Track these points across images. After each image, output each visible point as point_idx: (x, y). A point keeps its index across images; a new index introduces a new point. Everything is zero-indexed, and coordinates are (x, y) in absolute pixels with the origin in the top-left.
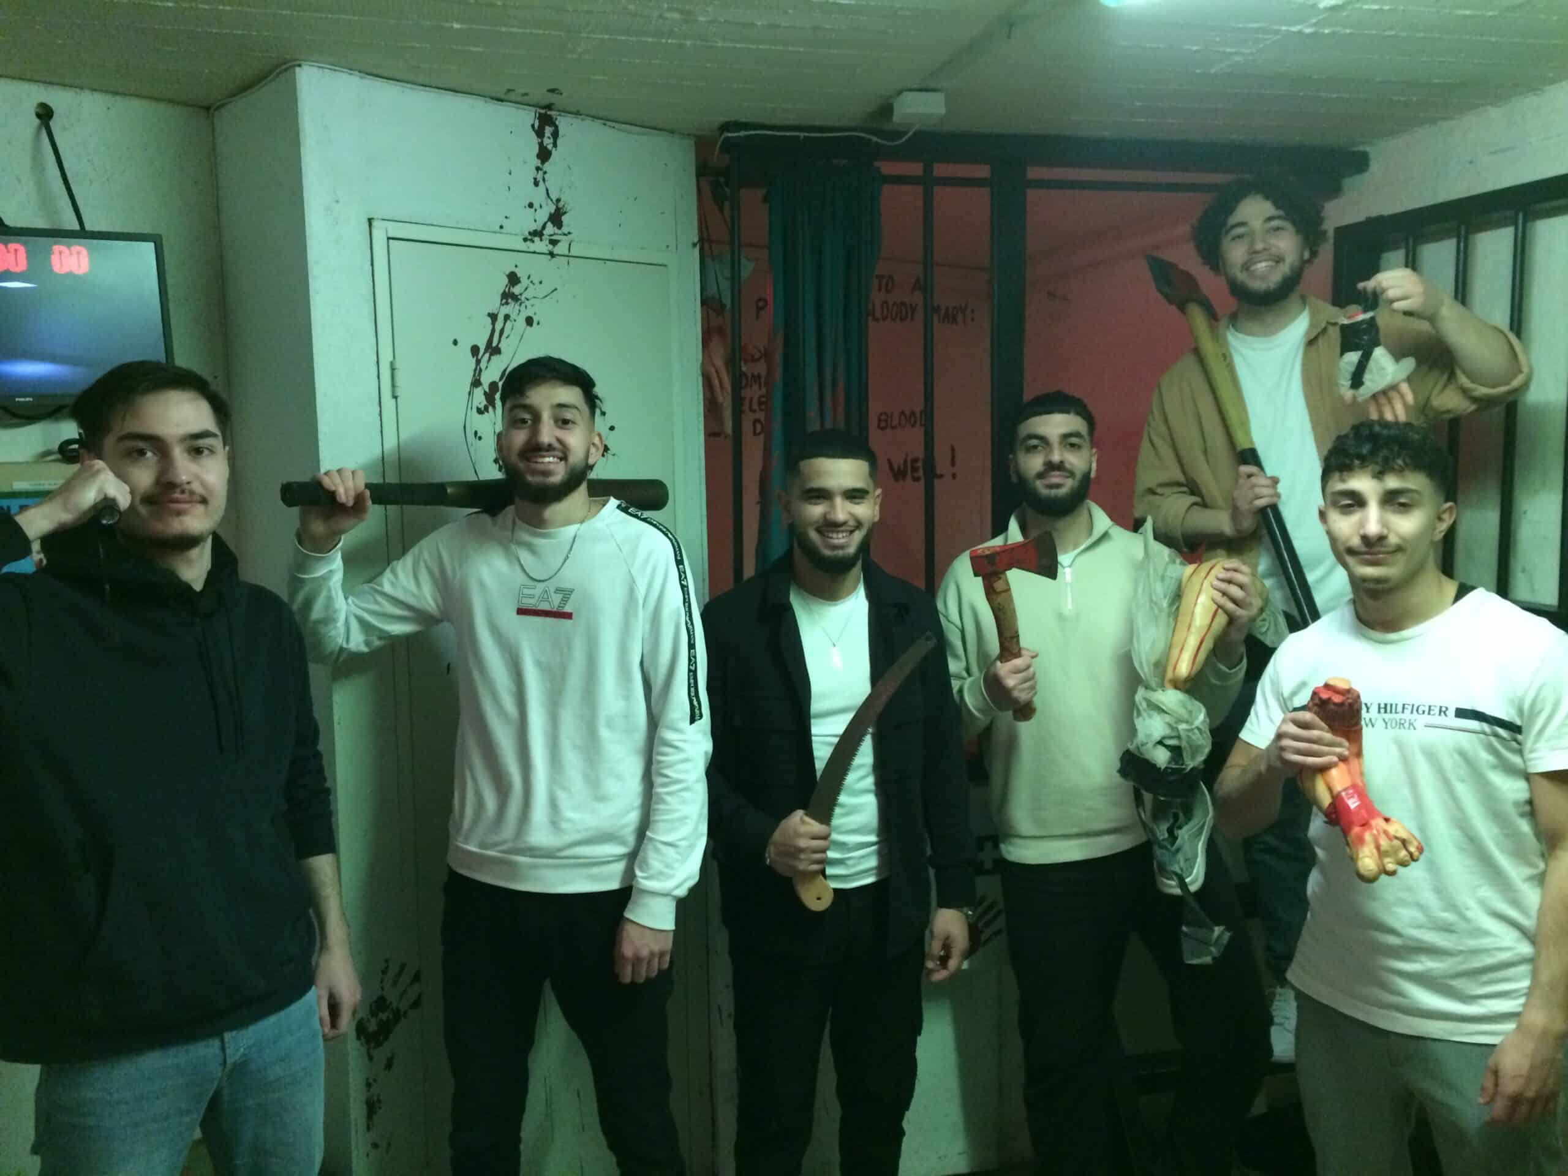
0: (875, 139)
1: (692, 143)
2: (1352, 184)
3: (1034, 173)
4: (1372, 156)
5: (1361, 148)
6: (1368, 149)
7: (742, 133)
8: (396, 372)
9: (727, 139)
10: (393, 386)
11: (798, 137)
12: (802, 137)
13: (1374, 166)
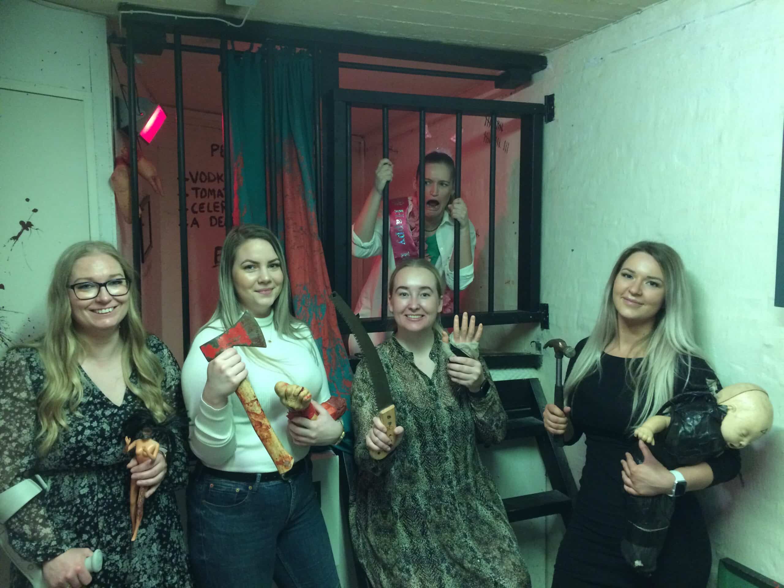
0: (229, 23)
1: (104, 19)
2: (538, 76)
3: (343, 57)
4: (548, 59)
5: (542, 55)
6: (547, 55)
7: (132, 12)
9: (123, 14)
11: (174, 17)
12: (176, 18)
13: (550, 66)
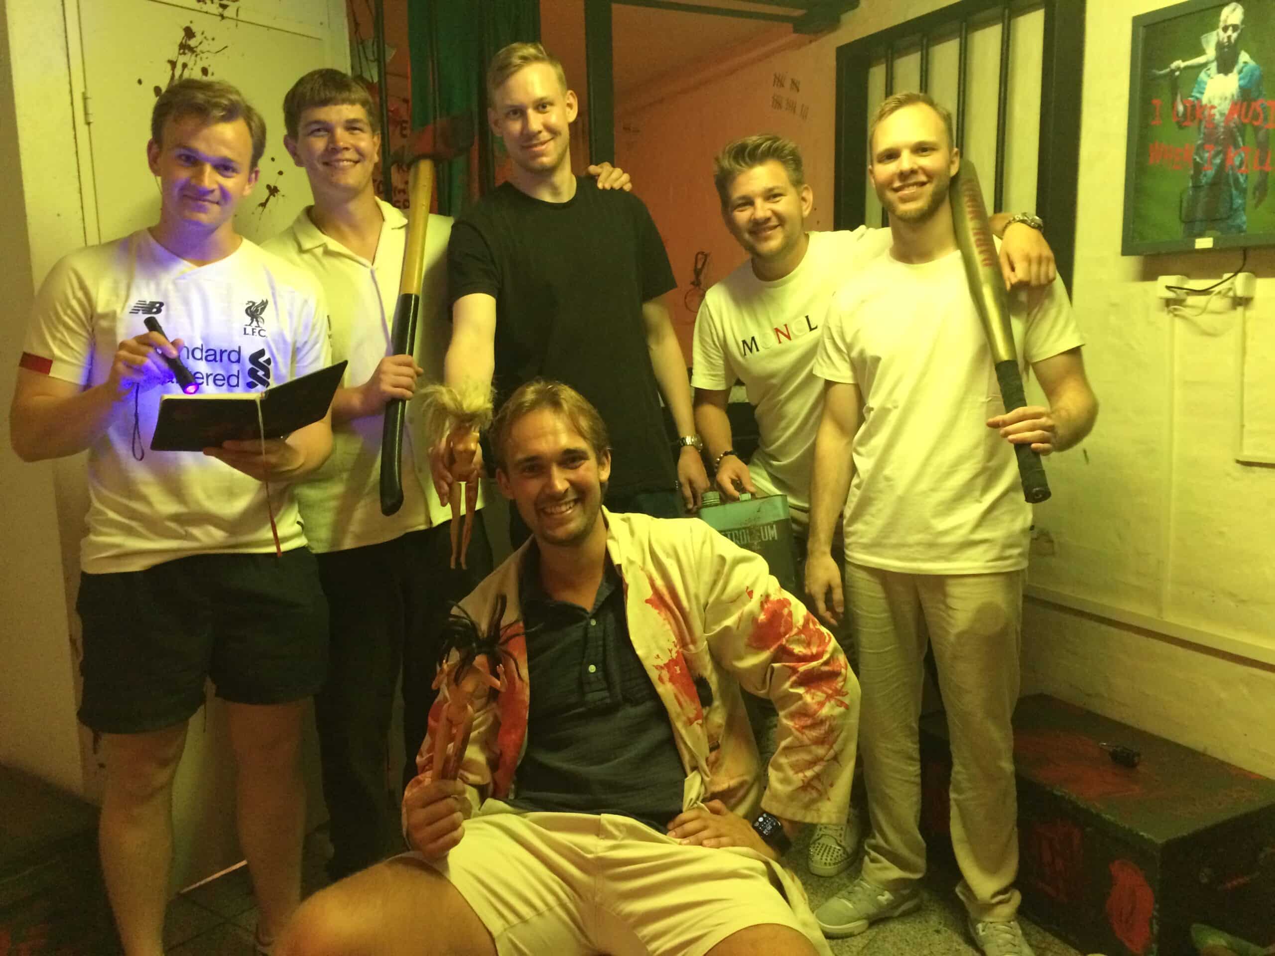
2: (848, 17)
8: (89, 102)
10: (86, 114)
